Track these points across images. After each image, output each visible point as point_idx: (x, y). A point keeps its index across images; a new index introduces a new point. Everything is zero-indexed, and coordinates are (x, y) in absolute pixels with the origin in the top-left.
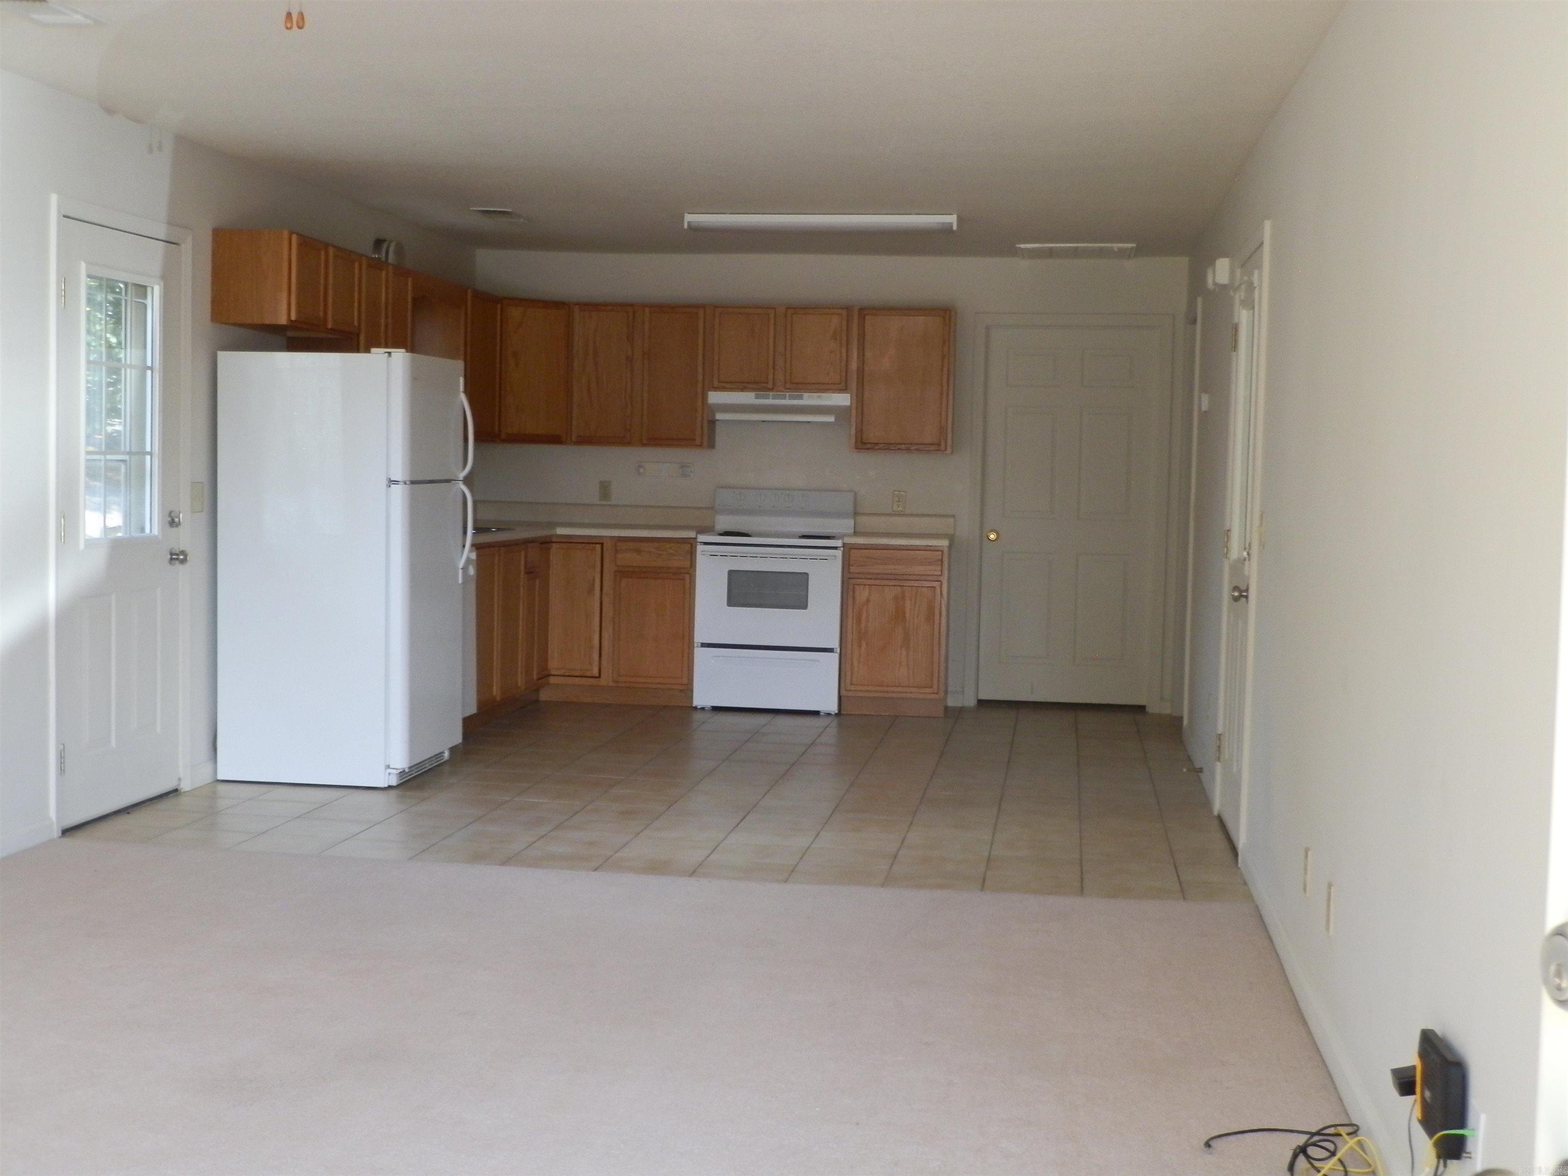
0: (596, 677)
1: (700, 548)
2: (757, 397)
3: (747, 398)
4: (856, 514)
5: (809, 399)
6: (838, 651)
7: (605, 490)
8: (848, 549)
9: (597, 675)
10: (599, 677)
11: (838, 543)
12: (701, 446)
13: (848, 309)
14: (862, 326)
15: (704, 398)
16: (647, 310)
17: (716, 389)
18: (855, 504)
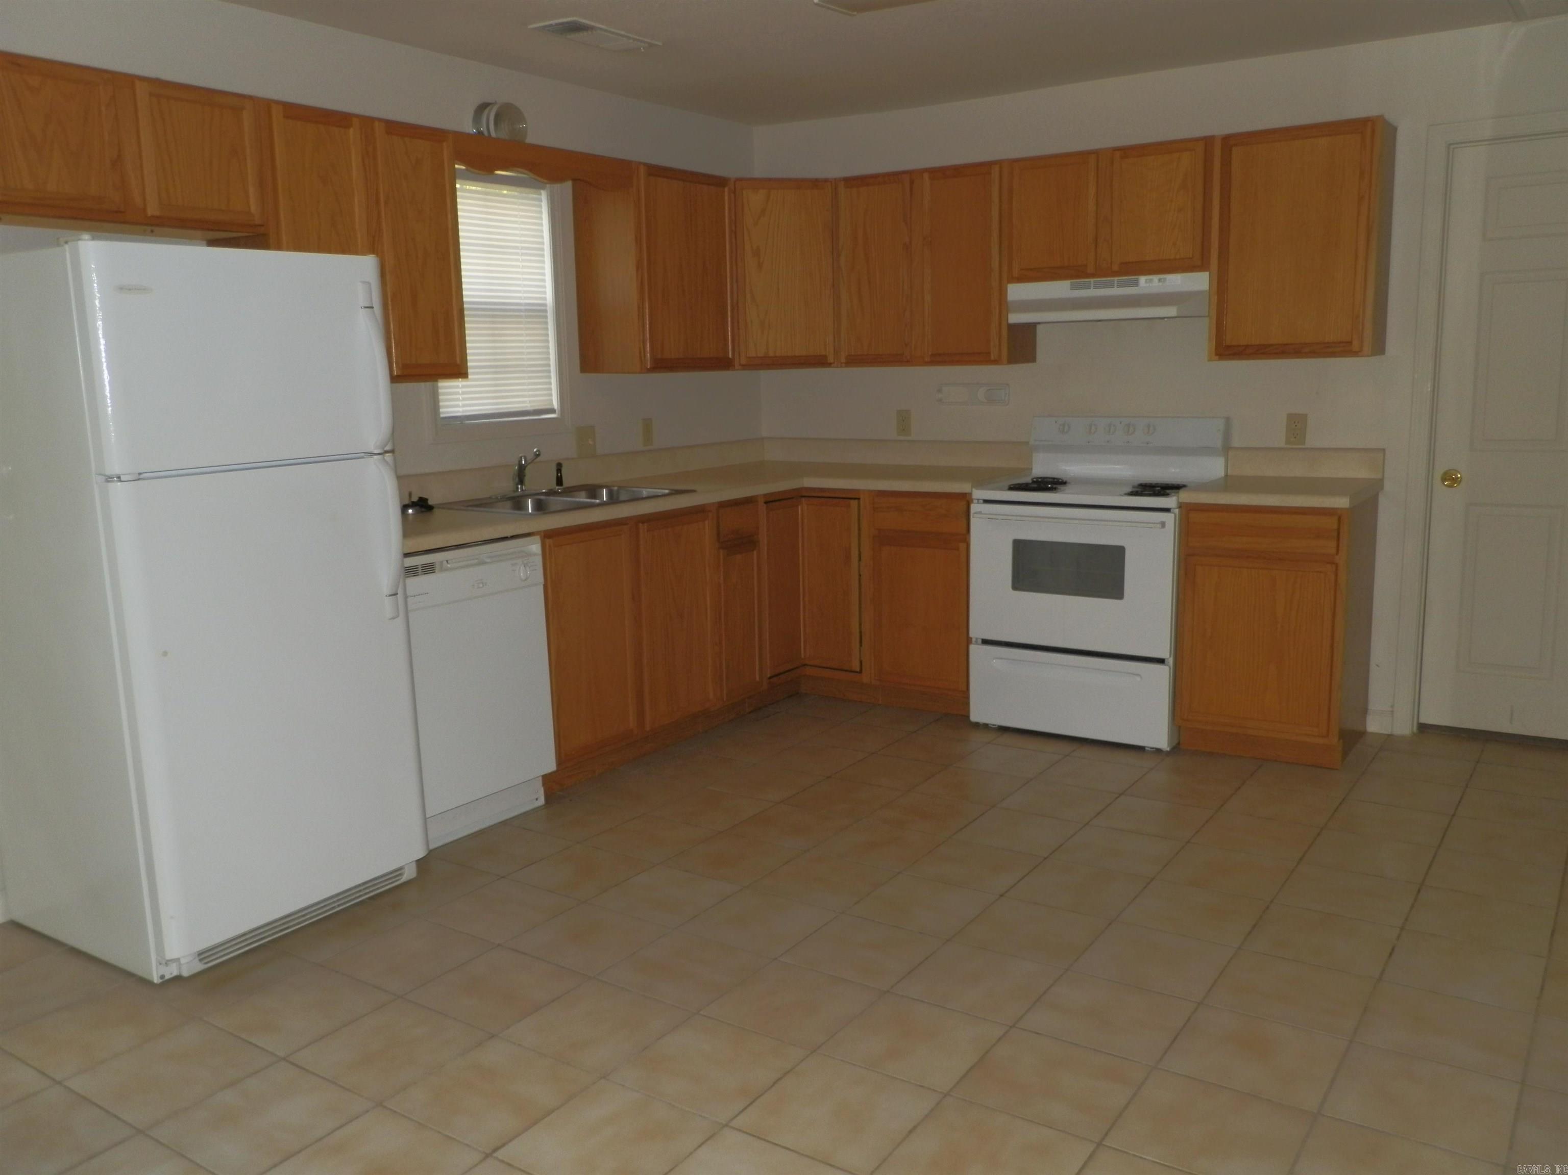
0: (857, 672)
1: (974, 508)
2: (1073, 287)
3: (1059, 289)
4: (1226, 449)
5: (1148, 284)
6: (1171, 661)
7: (904, 420)
8: (1187, 509)
9: (858, 670)
10: (861, 672)
11: (1169, 501)
12: (996, 362)
13: (1208, 141)
14: (1226, 162)
15: (1003, 293)
16: (926, 176)
17: (1021, 279)
18: (1227, 436)
